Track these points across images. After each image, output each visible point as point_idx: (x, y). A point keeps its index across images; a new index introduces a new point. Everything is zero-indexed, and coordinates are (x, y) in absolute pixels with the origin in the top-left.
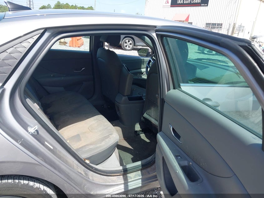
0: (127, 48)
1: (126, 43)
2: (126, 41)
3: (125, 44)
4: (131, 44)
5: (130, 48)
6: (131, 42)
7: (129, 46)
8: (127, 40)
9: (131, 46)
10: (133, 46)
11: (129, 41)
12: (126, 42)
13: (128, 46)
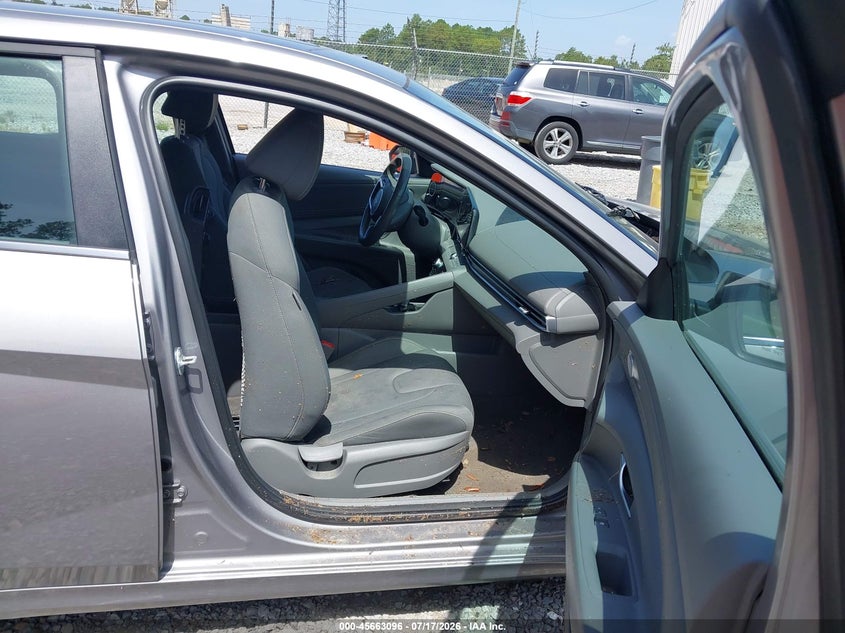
0: (554, 155)
1: (550, 138)
2: (552, 132)
3: (547, 144)
4: (567, 143)
5: (564, 156)
6: (567, 136)
7: (559, 150)
8: (556, 130)
9: (567, 149)
10: (573, 150)
11: (560, 134)
12: (550, 136)
13: (555, 150)
